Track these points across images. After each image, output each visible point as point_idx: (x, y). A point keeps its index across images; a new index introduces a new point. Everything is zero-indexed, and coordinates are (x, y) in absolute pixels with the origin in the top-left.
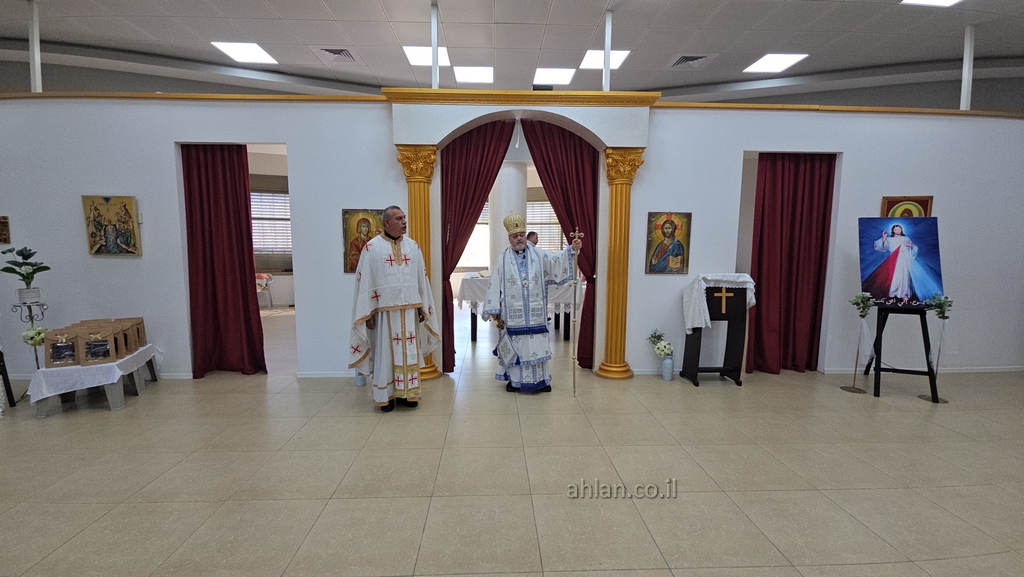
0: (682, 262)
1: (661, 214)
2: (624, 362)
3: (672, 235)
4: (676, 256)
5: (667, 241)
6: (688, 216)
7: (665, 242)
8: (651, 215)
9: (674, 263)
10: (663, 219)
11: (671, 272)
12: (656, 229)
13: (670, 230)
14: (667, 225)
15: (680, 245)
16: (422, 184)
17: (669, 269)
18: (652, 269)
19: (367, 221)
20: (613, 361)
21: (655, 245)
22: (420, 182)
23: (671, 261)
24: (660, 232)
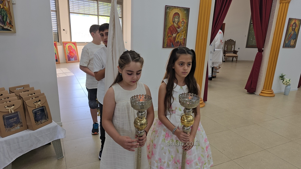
0: (295, 42)
1: (293, 19)
2: (271, 89)
3: (294, 29)
4: (294, 39)
7: (292, 33)
8: (290, 20)
10: (293, 22)
11: (291, 47)
12: (290, 26)
13: (294, 27)
14: (294, 25)
15: (296, 34)
19: (178, 14)
20: (267, 88)
21: (289, 33)
23: (292, 42)
24: (291, 28)
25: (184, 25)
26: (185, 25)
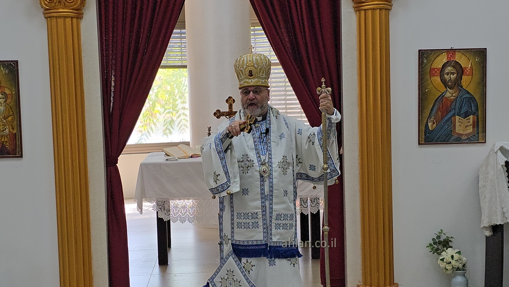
0: (476, 125)
1: (439, 52)
2: (392, 284)
3: (457, 84)
4: (466, 115)
5: (450, 94)
6: (481, 54)
8: (424, 56)
9: (463, 126)
10: (443, 59)
11: (459, 141)
12: (432, 75)
13: (453, 77)
15: (472, 99)
16: (68, 20)
17: (455, 136)
18: (427, 137)
20: (375, 283)
21: (431, 100)
22: (65, 17)
23: (457, 124)
24: (438, 79)
25: (6, 101)
26: (9, 101)
